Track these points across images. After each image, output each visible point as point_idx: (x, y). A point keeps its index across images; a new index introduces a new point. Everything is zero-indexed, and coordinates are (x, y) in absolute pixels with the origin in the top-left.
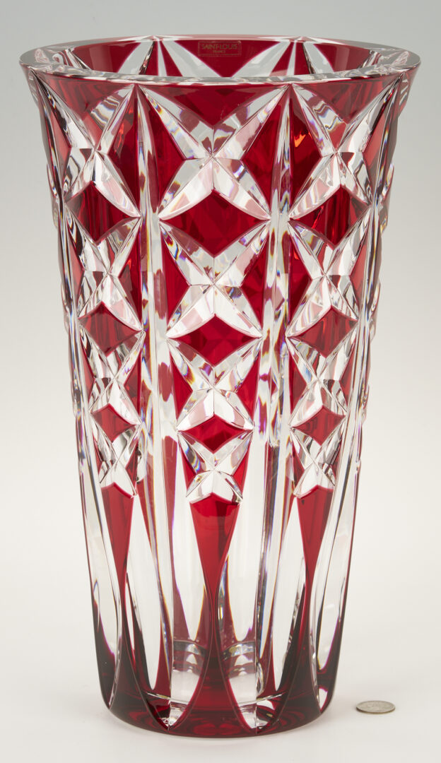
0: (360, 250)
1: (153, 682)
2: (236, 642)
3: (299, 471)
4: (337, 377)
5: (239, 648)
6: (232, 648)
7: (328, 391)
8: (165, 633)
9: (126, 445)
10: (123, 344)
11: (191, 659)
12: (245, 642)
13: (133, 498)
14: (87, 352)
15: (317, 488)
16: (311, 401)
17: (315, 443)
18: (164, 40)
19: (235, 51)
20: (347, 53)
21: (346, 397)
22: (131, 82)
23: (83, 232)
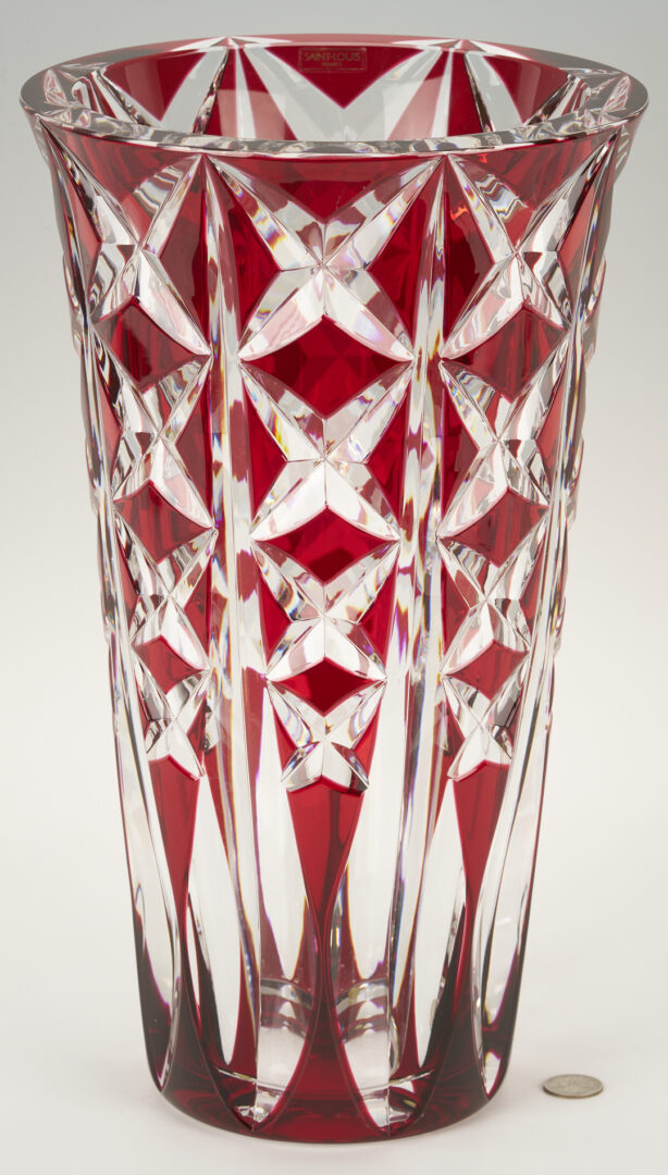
0: (552, 398)
1: (228, 1053)
2: (360, 980)
3: (456, 739)
4: (515, 594)
5: (363, 988)
6: (353, 989)
7: (501, 616)
8: (247, 968)
9: (188, 697)
10: (183, 547)
11: (287, 1010)
12: (374, 979)
13: (198, 781)
14: (126, 553)
15: (484, 764)
16: (475, 628)
17: (481, 697)
18: (247, 46)
19: (358, 64)
20: (537, 74)
21: (530, 623)
22: (194, 150)
23: (119, 368)
